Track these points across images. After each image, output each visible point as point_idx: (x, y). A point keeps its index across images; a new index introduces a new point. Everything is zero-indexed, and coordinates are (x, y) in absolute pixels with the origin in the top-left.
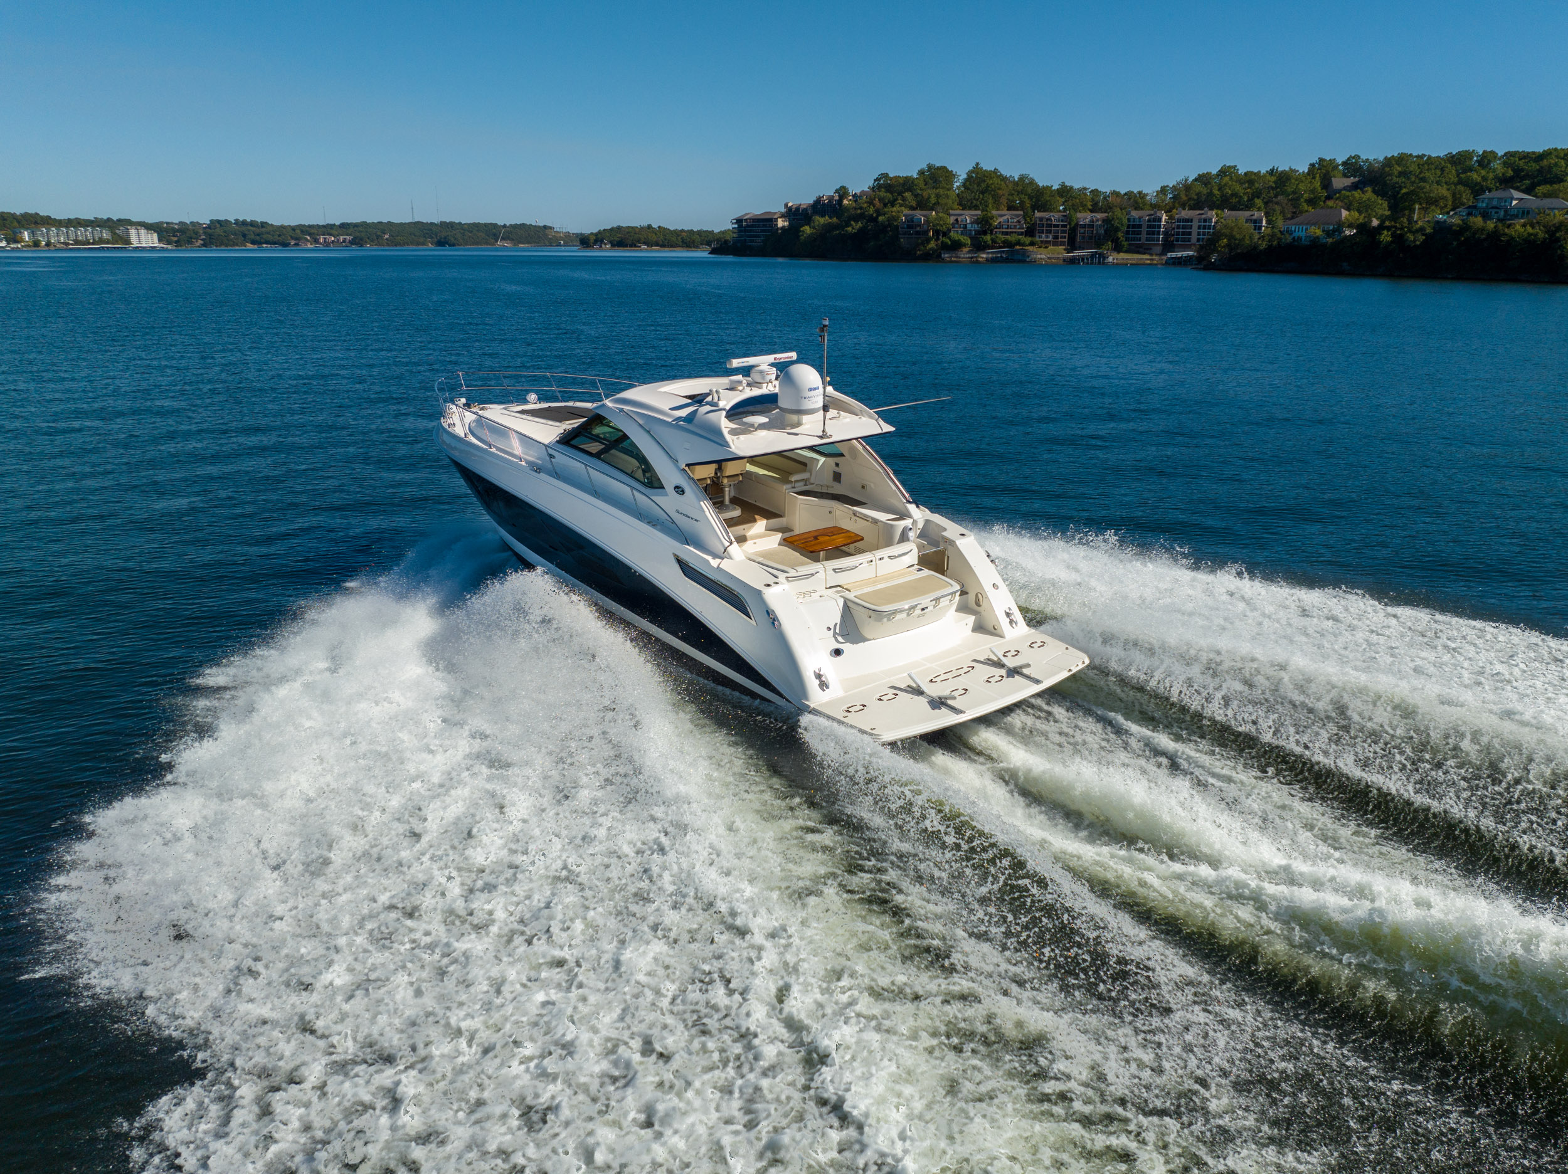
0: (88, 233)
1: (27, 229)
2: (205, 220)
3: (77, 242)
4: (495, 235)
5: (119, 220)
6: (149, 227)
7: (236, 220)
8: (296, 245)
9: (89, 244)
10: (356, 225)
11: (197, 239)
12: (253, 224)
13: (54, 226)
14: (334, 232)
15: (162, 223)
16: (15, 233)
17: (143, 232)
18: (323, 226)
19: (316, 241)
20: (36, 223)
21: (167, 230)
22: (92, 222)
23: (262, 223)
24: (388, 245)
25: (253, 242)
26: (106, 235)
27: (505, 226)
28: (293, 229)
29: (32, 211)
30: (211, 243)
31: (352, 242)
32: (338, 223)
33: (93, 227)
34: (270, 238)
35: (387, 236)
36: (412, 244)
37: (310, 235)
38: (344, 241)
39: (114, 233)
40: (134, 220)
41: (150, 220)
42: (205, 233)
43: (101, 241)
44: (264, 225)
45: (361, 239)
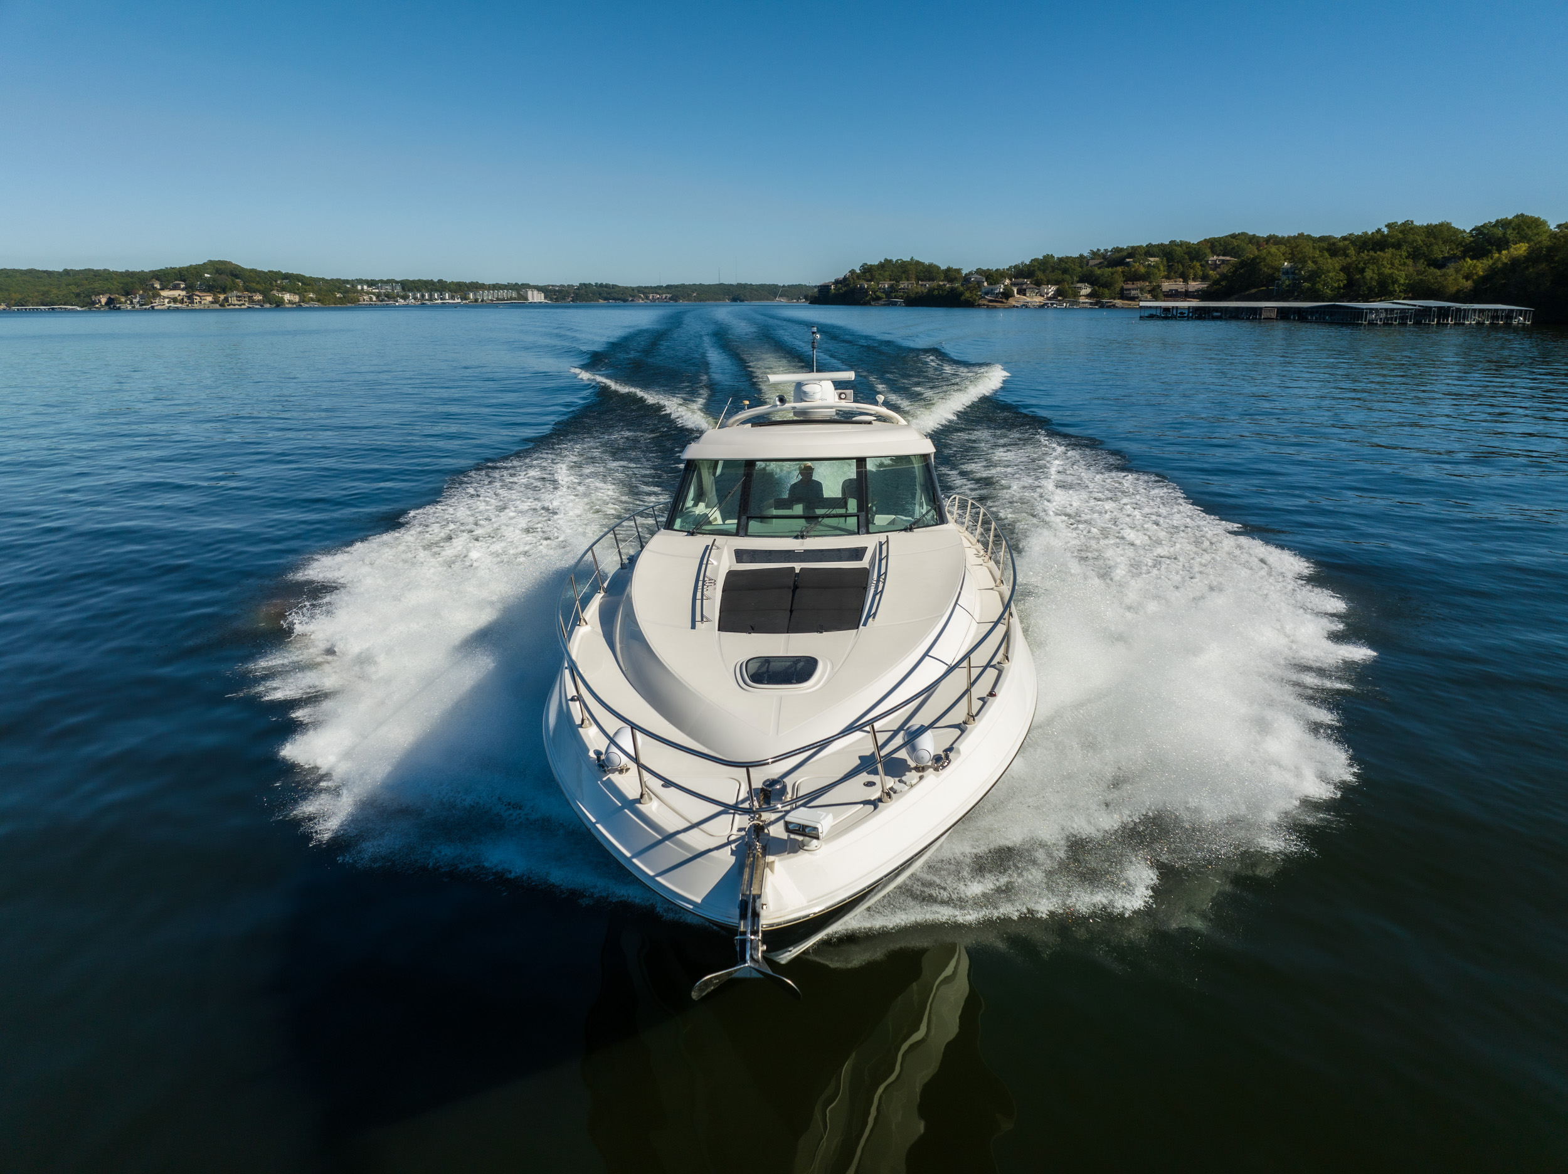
0: (503, 294)
1: (472, 292)
2: (576, 283)
3: (498, 299)
4: (775, 293)
5: (522, 285)
6: (539, 289)
7: (596, 284)
8: (632, 300)
9: (505, 300)
10: (676, 286)
11: (568, 297)
12: (607, 286)
13: (486, 289)
14: (660, 291)
15: (549, 286)
16: (465, 294)
17: (536, 292)
18: (655, 287)
19: (647, 298)
20: (477, 288)
21: (550, 291)
22: (505, 286)
23: (613, 285)
24: (695, 301)
25: (605, 299)
26: (514, 295)
27: (784, 286)
28: (633, 289)
29: (474, 281)
30: (577, 300)
31: (670, 299)
32: (664, 285)
33: (507, 290)
34: (616, 295)
35: (695, 295)
36: (712, 300)
37: (643, 293)
38: (666, 298)
39: (519, 293)
40: (531, 284)
41: (541, 284)
42: (574, 293)
43: (512, 299)
44: (614, 286)
45: (677, 297)
